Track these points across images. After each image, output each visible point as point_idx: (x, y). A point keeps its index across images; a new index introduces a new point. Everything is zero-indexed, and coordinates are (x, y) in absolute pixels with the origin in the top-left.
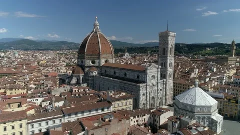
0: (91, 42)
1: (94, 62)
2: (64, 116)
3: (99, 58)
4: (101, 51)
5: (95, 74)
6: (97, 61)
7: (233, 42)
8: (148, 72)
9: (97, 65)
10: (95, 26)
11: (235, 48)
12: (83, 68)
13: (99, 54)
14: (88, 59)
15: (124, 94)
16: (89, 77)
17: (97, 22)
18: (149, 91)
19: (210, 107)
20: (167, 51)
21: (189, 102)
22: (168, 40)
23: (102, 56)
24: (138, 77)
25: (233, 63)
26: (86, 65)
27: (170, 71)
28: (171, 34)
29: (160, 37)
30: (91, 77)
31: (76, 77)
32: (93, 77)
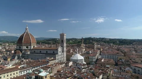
0: (25, 37)
1: (27, 47)
2: (33, 68)
3: (30, 45)
4: (31, 42)
5: (29, 53)
6: (29, 47)
7: (82, 38)
8: (59, 49)
9: (29, 48)
10: (26, 29)
11: (83, 40)
12: (21, 51)
13: (30, 43)
14: (24, 46)
15: (53, 58)
16: (25, 55)
17: (27, 28)
18: (59, 57)
19: (82, 60)
20: (64, 41)
21: (76, 59)
22: (64, 37)
23: (32, 44)
24: (54, 52)
25: (83, 46)
26: (23, 49)
27: (65, 49)
28: (65, 34)
29: (60, 35)
30: (26, 55)
31: (17, 55)
32: (28, 55)
